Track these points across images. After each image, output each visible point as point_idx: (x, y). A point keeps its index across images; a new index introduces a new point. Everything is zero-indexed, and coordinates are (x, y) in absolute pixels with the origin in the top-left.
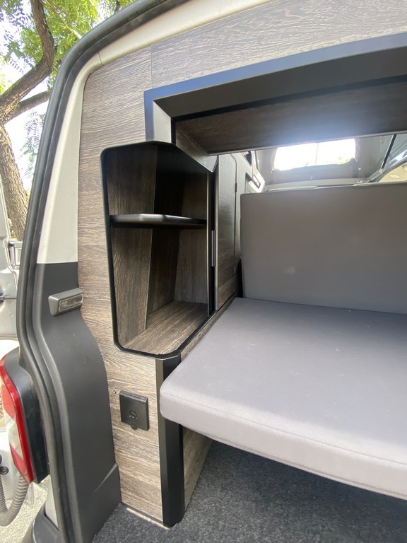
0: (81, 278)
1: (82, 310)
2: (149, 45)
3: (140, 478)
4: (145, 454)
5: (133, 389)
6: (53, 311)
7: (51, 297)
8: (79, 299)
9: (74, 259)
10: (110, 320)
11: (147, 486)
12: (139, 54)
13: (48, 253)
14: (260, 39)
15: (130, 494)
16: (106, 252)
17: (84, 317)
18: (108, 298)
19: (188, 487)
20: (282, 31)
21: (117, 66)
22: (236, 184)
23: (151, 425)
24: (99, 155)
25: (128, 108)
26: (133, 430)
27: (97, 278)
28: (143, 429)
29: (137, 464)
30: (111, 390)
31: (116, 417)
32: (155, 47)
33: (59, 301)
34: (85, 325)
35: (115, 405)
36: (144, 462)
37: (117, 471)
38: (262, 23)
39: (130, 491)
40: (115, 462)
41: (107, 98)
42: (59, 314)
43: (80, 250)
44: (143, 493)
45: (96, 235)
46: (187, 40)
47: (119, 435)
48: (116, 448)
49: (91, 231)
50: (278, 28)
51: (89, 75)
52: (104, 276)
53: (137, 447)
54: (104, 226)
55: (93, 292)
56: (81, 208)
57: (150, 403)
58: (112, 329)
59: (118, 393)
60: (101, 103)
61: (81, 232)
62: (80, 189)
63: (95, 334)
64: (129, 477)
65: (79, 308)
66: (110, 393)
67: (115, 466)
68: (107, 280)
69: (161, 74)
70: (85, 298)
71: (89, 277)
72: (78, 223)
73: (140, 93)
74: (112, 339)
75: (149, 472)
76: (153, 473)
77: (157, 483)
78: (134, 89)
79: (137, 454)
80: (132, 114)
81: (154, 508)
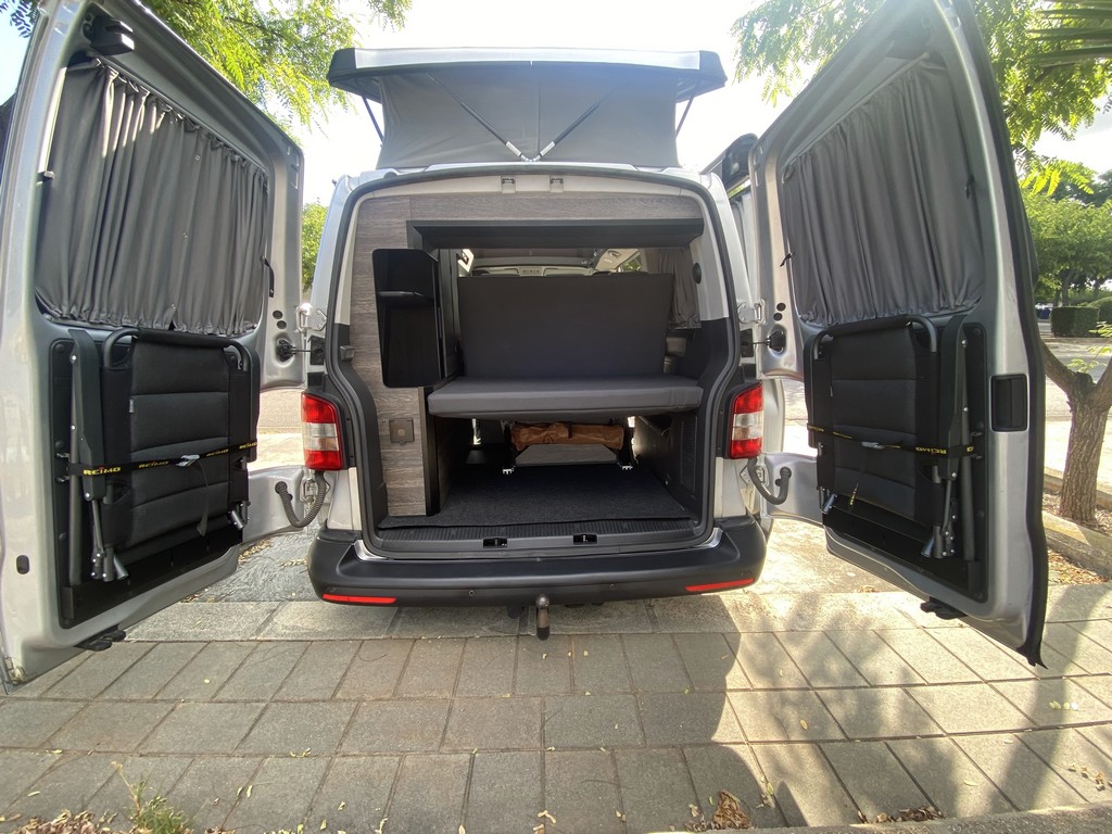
0: (352, 338)
2: (409, 196)
3: (406, 486)
4: (410, 463)
5: (399, 414)
6: (342, 358)
7: (341, 348)
10: (380, 367)
11: (412, 489)
12: (402, 199)
13: (341, 317)
14: (472, 209)
15: (397, 504)
17: (355, 367)
18: (378, 350)
19: (442, 496)
20: (482, 208)
23: (415, 439)
24: (372, 253)
25: (395, 227)
26: (401, 447)
27: (368, 336)
28: (409, 442)
29: (403, 474)
30: (380, 421)
31: (385, 442)
32: (413, 198)
33: (345, 351)
34: (357, 372)
35: (385, 431)
36: (410, 470)
37: (385, 488)
38: (472, 202)
40: (383, 481)
41: (378, 218)
42: (345, 360)
43: (352, 316)
44: (409, 498)
45: (367, 306)
46: (433, 200)
47: (387, 456)
48: (384, 468)
49: (364, 301)
50: (480, 206)
51: (364, 202)
52: (375, 334)
53: (403, 460)
55: (365, 347)
56: (355, 287)
57: (415, 421)
58: (381, 374)
59: (387, 421)
61: (353, 304)
62: (354, 274)
64: (396, 489)
65: (352, 359)
66: (379, 424)
67: (383, 484)
68: (377, 337)
69: (417, 213)
70: (356, 353)
71: (361, 336)
72: (352, 297)
73: (403, 220)
74: (382, 381)
75: (413, 477)
76: (417, 476)
77: (420, 483)
78: (399, 217)
79: (403, 466)
80: (397, 231)
81: (419, 507)
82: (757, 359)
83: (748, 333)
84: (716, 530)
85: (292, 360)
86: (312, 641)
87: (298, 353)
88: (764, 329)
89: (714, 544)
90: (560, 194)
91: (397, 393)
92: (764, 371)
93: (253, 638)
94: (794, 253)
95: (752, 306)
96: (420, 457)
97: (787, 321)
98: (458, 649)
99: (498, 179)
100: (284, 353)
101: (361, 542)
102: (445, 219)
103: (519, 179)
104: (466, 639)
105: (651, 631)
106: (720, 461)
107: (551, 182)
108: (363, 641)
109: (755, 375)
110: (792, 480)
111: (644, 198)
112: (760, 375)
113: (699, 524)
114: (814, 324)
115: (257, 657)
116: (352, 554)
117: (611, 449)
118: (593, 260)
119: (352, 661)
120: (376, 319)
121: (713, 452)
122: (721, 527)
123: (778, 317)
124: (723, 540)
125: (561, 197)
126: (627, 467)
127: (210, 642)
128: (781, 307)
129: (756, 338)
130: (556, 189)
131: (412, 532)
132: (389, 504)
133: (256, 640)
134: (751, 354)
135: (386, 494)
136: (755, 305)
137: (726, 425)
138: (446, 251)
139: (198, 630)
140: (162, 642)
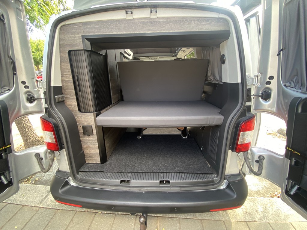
0: (63, 91)
1: (65, 102)
2: (82, 22)
3: (92, 152)
4: (93, 143)
5: (87, 124)
6: (57, 101)
7: (56, 96)
8: (64, 98)
9: (61, 85)
10: (76, 104)
11: (94, 153)
12: (79, 24)
13: (54, 82)
14: (112, 28)
15: (89, 159)
16: (73, 82)
17: (66, 104)
18: (75, 97)
20: (117, 27)
21: (72, 26)
22: (116, 57)
23: (94, 133)
24: (67, 52)
25: (77, 39)
26: (88, 137)
27: (70, 91)
28: (91, 135)
29: (90, 148)
30: (79, 126)
31: (81, 135)
32: (84, 23)
33: (59, 98)
34: (67, 106)
35: (81, 131)
36: (93, 146)
37: (83, 153)
38: (112, 25)
39: (88, 158)
40: (82, 150)
41: (69, 35)
42: (59, 102)
43: (62, 82)
44: (93, 157)
45: (68, 77)
46: (93, 24)
47: (83, 140)
48: (82, 145)
49: (66, 75)
50: (116, 27)
51: (61, 27)
52: (73, 90)
53: (90, 142)
54: (71, 74)
55: (69, 95)
56: (62, 68)
57: (93, 127)
58: (77, 107)
59: (81, 126)
60: (66, 36)
61: (62, 76)
62: (61, 62)
63: (71, 109)
64: (88, 153)
65: (64, 101)
66: (79, 128)
67: (83, 151)
68: (74, 91)
69: (86, 31)
70: (66, 98)
71: (67, 91)
72: (61, 73)
73: (80, 35)
74: (77, 110)
75: (94, 149)
76: (96, 149)
77: (97, 151)
78: (78, 34)
79: (90, 144)
80: (78, 41)
81: (97, 160)
82: (252, 103)
83: (249, 91)
84: (225, 181)
85: (36, 102)
86: (58, 210)
87: (39, 99)
88: (258, 89)
89: (223, 187)
90: (155, 18)
91: (84, 115)
92: (256, 109)
93: (38, 206)
94: (285, 49)
95: (252, 76)
96: (96, 141)
97: (273, 86)
98: (112, 219)
99: (124, 12)
100: (31, 99)
101: (70, 178)
102: (99, 34)
103: (134, 11)
104: (116, 214)
105: (192, 218)
106: (230, 152)
107: (151, 12)
108: (77, 211)
109: (250, 111)
110: (265, 161)
111: (199, 19)
112: (253, 111)
113: (217, 177)
114: (294, 89)
115: (36, 217)
116: (67, 183)
117: (179, 129)
118: (176, 54)
119: (70, 223)
120: (73, 83)
121: (228, 148)
122: (227, 180)
123: (269, 83)
124: (228, 187)
125: (157, 20)
126: (185, 137)
127: (24, 206)
128: (271, 78)
129: (253, 92)
130: (153, 16)
131: (92, 173)
132: (86, 159)
133: (39, 207)
134: (249, 100)
135: (84, 155)
136: (255, 76)
137: (235, 137)
138: (113, 50)
139: (22, 199)
140: (9, 203)
